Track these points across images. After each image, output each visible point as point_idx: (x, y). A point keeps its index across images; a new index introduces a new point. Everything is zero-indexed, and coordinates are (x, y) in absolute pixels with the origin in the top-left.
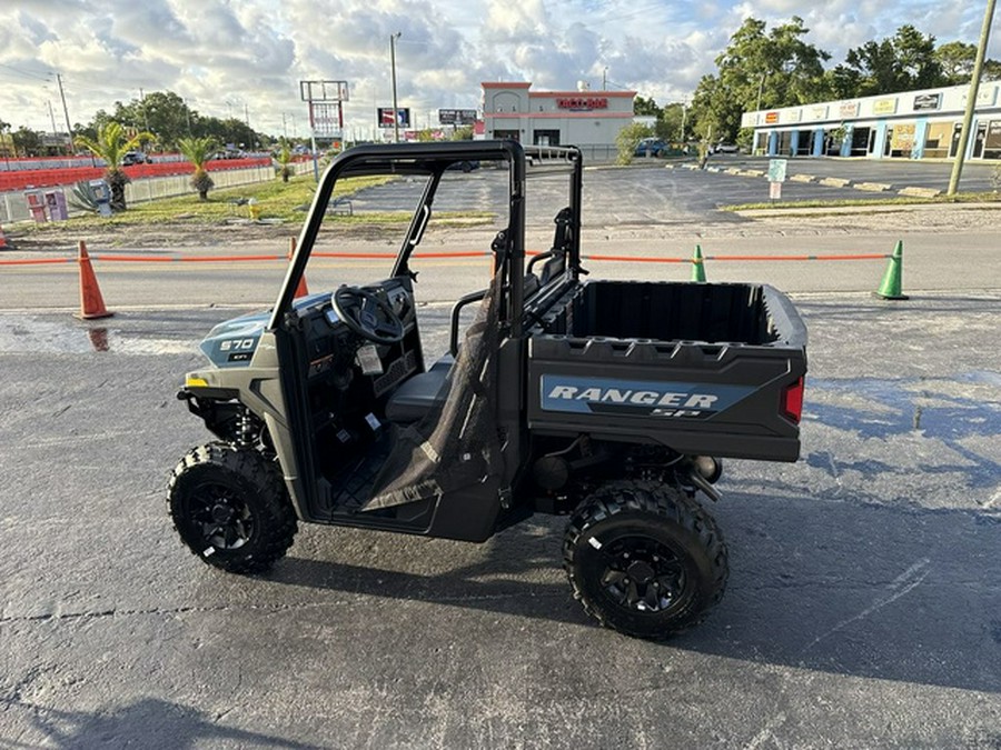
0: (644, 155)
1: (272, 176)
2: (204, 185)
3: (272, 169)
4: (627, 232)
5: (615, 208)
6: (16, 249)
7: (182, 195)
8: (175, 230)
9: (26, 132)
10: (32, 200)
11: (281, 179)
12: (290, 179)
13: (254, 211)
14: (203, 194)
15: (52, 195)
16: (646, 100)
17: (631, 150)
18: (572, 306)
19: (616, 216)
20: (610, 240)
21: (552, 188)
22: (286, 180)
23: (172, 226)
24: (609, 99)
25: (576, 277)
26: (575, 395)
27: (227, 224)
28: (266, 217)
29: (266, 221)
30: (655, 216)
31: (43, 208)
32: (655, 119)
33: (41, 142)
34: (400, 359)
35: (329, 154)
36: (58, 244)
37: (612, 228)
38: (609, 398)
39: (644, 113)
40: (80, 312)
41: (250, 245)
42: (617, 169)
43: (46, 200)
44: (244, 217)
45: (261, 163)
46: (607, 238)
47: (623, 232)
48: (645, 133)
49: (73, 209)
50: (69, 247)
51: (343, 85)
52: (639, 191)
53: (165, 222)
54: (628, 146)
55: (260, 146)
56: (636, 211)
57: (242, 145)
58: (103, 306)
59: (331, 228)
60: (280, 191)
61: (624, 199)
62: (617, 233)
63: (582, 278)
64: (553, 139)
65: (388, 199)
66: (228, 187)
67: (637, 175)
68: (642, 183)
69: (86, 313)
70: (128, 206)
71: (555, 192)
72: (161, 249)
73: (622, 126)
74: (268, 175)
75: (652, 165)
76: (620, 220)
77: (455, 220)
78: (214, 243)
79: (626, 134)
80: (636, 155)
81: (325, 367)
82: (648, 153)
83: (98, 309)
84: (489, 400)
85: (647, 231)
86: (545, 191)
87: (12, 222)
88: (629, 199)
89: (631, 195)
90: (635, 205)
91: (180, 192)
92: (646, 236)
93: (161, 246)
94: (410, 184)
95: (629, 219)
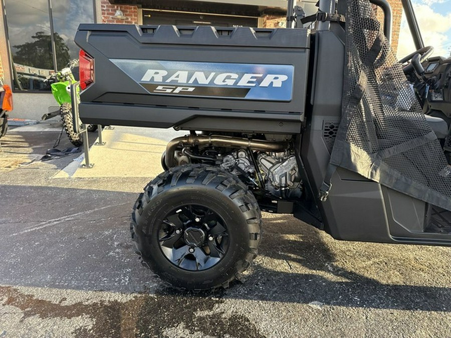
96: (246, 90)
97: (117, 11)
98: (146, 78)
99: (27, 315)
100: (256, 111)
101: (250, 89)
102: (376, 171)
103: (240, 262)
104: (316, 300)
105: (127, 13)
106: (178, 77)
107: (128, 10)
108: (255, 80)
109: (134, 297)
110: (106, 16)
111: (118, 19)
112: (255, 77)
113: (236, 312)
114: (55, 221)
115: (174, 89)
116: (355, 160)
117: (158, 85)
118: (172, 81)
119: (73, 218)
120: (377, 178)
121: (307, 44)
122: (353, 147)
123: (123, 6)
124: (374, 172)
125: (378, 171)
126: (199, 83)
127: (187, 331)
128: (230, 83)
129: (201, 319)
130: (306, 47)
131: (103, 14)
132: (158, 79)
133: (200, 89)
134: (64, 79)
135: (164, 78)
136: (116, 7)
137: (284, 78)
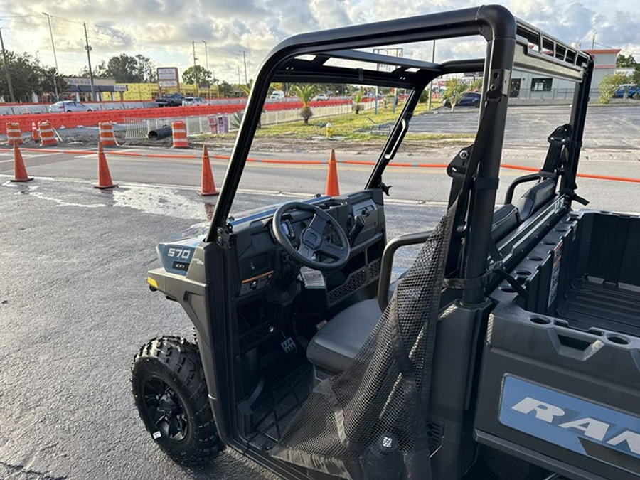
0: (621, 97)
1: (350, 111)
2: (307, 115)
3: (350, 106)
4: (606, 154)
5: (595, 135)
6: (193, 149)
7: (296, 121)
8: (280, 142)
9: (225, 84)
10: (211, 120)
11: (354, 112)
12: (359, 112)
13: (329, 132)
14: (306, 120)
15: (221, 118)
16: (627, 57)
17: (611, 93)
18: (562, 248)
19: (595, 141)
20: (589, 160)
21: (542, 119)
22: (357, 113)
23: (280, 139)
24: (595, 55)
25: (568, 204)
26: (557, 420)
27: (311, 139)
28: (335, 135)
29: (334, 138)
30: (631, 143)
31: (216, 125)
32: (634, 70)
33: (232, 90)
34: (363, 269)
35: (388, 97)
36: (215, 147)
37: (591, 151)
38: (625, 443)
39: (623, 66)
40: (200, 189)
41: (319, 153)
42: (597, 106)
43: (218, 121)
44: (323, 135)
45: (346, 102)
46: (587, 158)
47: (601, 154)
48: (625, 80)
49: (233, 127)
50: (220, 149)
51: (400, 51)
52: (617, 123)
53: (278, 136)
54: (608, 89)
55: (348, 93)
56: (615, 138)
57: (337, 92)
58: (214, 187)
59: (374, 143)
60: (351, 120)
61: (603, 128)
62: (597, 154)
63: (576, 207)
64: (546, 85)
65: (418, 124)
66: (323, 117)
67: (615, 111)
68: (618, 117)
69: (204, 191)
70: (262, 127)
71: (544, 121)
72: (268, 153)
73: (606, 74)
74: (348, 110)
75: (628, 104)
76: (600, 144)
77: (461, 140)
78: (299, 151)
79: (608, 80)
80: (614, 97)
81: (261, 285)
82: (625, 95)
83: (210, 190)
84: (419, 389)
85: (624, 154)
86: (537, 121)
87: (202, 133)
88: (608, 129)
89: (610, 126)
90: (613, 133)
91: (295, 119)
92: (623, 158)
93: (269, 151)
94: (436, 115)
95: (608, 144)
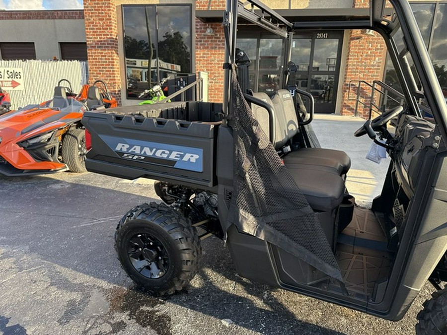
96: (174, 162)
97: (208, 29)
98: (118, 148)
99: (52, 284)
100: (182, 176)
101: (176, 162)
102: (260, 231)
103: (176, 279)
104: (229, 318)
105: (216, 30)
106: (135, 149)
107: (218, 27)
108: (179, 156)
109: (114, 287)
110: (199, 33)
111: (209, 36)
112: (179, 154)
113: (167, 313)
114: (103, 220)
115: (133, 157)
116: (242, 221)
117: (124, 154)
118: (132, 151)
119: (114, 220)
120: (262, 237)
121: (211, 135)
122: (241, 211)
123: (214, 24)
124: (259, 232)
125: (262, 231)
126: (147, 154)
127: (128, 317)
128: (165, 156)
129: (143, 311)
130: (210, 137)
131: (197, 32)
132: (124, 150)
133: (148, 158)
134: (154, 94)
135: (128, 149)
136: (207, 25)
137: (196, 157)
